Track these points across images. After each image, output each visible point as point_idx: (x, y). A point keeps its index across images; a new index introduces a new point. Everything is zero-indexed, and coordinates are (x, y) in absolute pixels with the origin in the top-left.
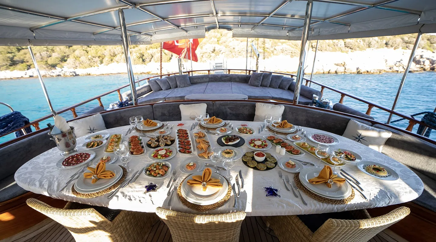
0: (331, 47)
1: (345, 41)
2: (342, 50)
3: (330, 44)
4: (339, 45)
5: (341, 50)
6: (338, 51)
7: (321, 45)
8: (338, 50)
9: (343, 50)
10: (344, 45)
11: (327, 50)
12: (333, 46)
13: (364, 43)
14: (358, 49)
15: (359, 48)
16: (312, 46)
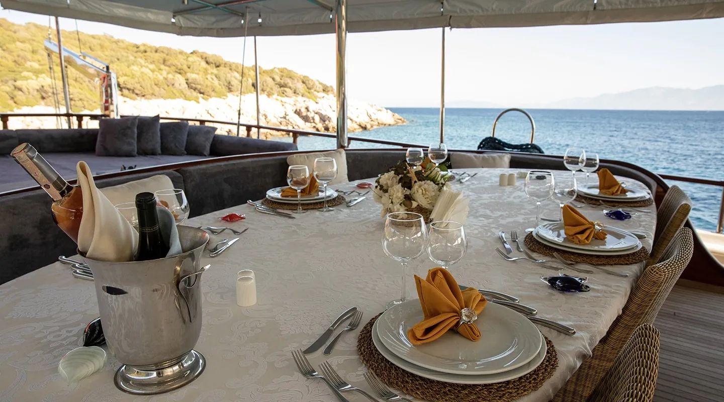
0: (162, 89)
1: (186, 78)
2: (185, 96)
3: (158, 81)
4: (177, 85)
5: (183, 96)
6: (178, 98)
7: (139, 83)
8: (177, 94)
9: (187, 96)
10: (187, 86)
11: (155, 95)
12: (166, 87)
13: (220, 82)
14: (213, 94)
15: (216, 92)
16: (119, 85)
